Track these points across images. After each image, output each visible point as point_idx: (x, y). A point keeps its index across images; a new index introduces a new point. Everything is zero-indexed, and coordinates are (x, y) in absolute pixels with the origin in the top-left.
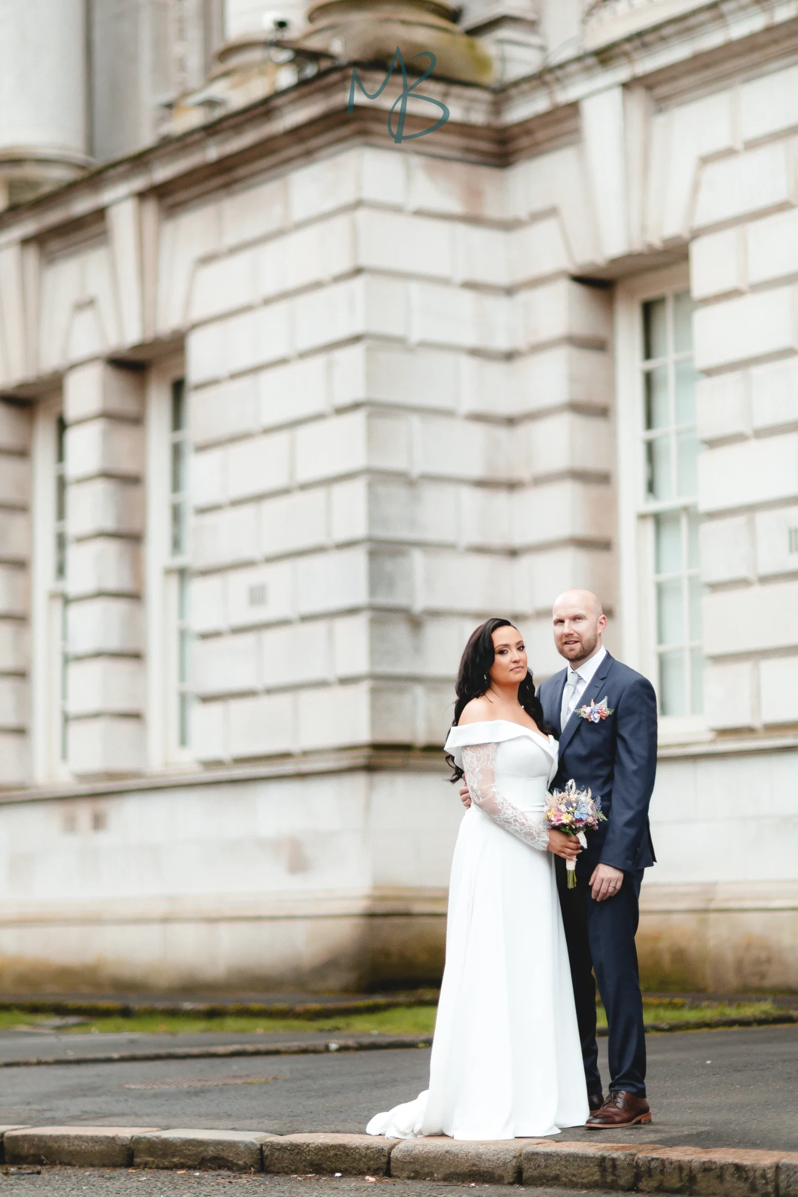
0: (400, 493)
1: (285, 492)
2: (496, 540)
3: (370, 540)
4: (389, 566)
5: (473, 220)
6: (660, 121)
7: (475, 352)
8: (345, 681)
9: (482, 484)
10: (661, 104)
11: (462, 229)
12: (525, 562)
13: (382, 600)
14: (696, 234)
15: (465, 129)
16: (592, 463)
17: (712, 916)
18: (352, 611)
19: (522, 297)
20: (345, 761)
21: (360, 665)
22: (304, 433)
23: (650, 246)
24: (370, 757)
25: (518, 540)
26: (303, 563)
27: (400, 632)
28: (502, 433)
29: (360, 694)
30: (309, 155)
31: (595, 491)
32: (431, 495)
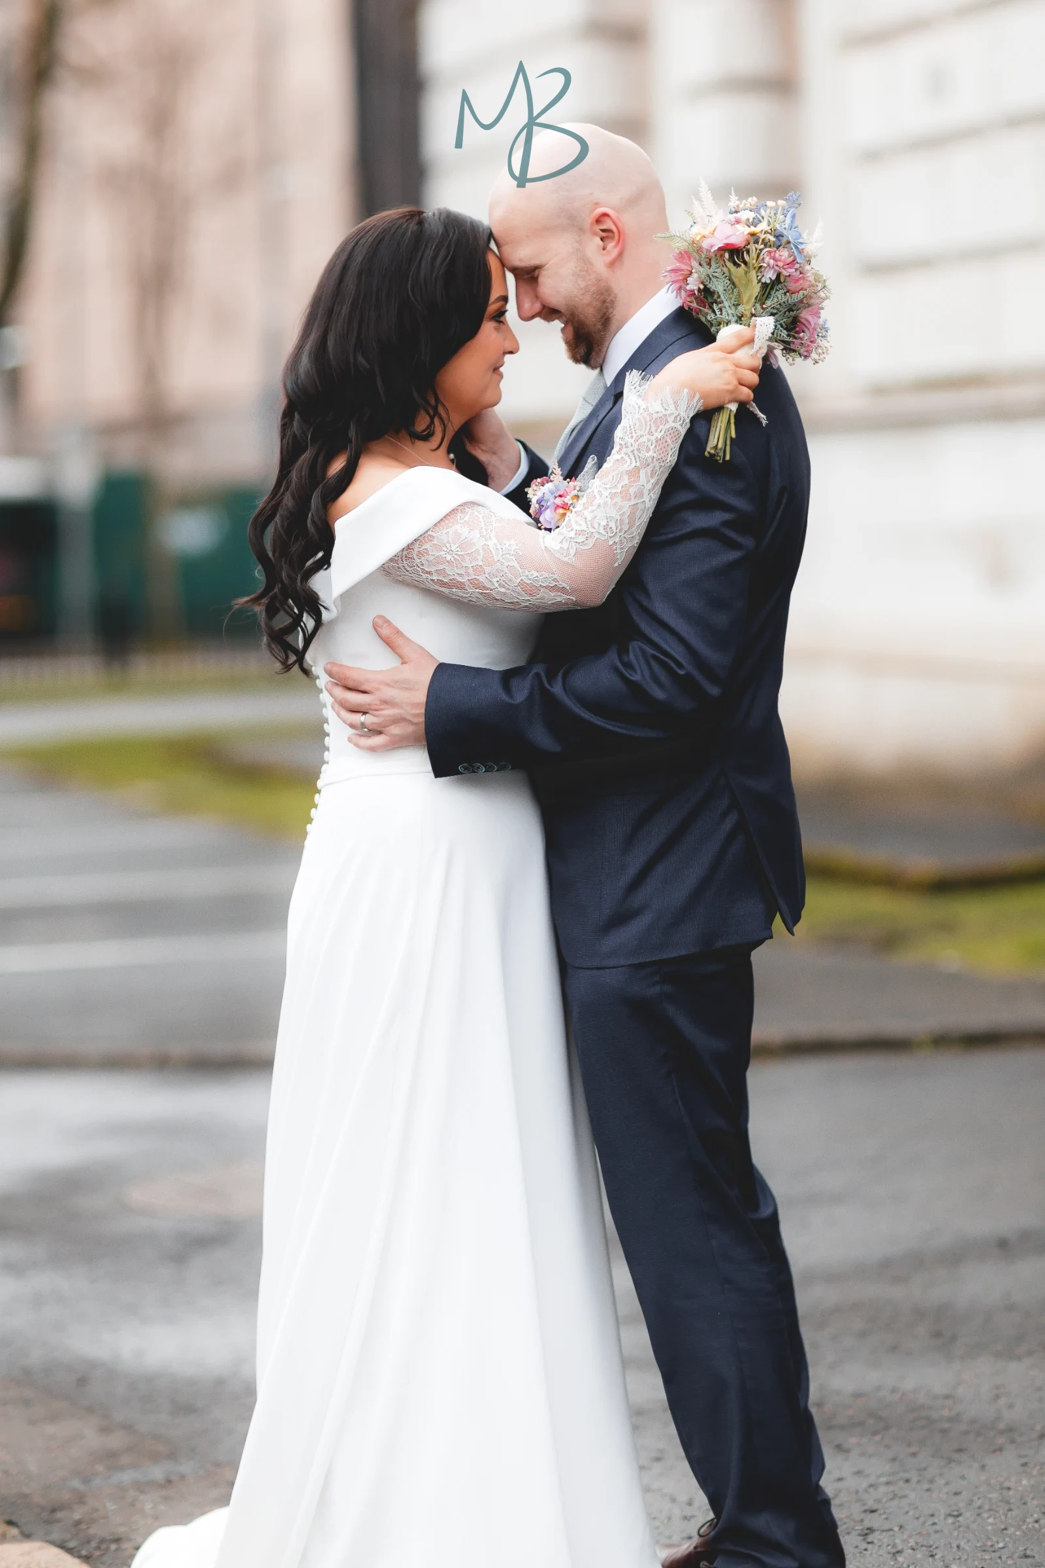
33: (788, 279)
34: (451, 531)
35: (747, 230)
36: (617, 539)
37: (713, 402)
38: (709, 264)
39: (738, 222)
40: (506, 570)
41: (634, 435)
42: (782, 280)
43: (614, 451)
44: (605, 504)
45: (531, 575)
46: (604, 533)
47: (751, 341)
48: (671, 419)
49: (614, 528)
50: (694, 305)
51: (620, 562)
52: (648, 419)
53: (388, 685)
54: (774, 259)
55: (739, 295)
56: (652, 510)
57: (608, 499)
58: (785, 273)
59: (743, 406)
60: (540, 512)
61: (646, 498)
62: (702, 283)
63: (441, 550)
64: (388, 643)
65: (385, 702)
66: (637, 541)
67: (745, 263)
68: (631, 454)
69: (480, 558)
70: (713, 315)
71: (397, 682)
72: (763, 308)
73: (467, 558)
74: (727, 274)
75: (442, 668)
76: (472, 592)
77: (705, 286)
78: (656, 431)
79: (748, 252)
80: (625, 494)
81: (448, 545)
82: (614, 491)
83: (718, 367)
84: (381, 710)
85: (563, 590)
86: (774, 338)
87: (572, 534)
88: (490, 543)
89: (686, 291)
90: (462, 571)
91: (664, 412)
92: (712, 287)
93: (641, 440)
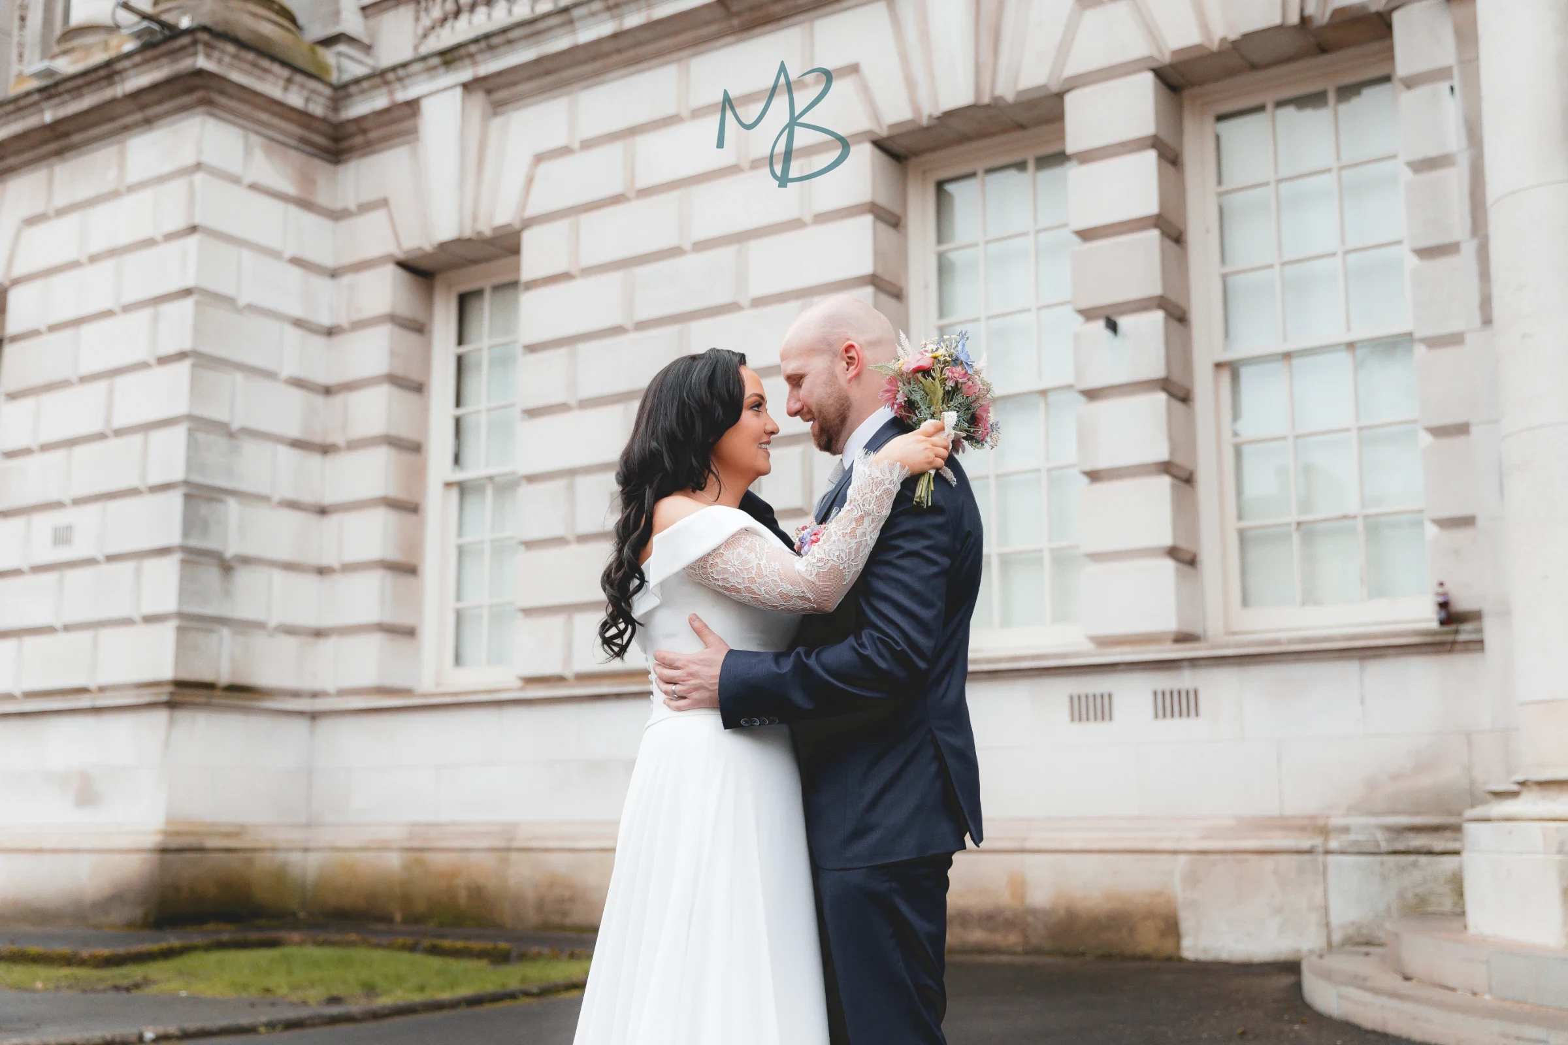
0: (221, 442)
1: (101, 436)
2: (308, 498)
3: (186, 483)
4: (204, 509)
5: (305, 204)
6: (497, 122)
7: (298, 323)
8: (149, 619)
9: (297, 444)
10: (498, 107)
11: (294, 211)
12: (333, 520)
13: (194, 543)
14: (528, 223)
15: (302, 117)
16: (406, 432)
17: (514, 856)
18: (164, 551)
19: (346, 280)
20: (146, 697)
21: (170, 603)
22: (121, 381)
23: (479, 233)
24: (172, 694)
25: (328, 499)
26: (113, 506)
27: (211, 575)
28: (319, 400)
29: (167, 633)
30: (148, 122)
31: (409, 458)
32: (251, 449)
33: (963, 386)
34: (736, 552)
35: (931, 355)
36: (846, 566)
37: (917, 469)
38: (909, 383)
39: (926, 351)
40: (770, 582)
41: (861, 493)
42: (959, 387)
43: (846, 504)
44: (839, 540)
45: (787, 588)
46: (838, 561)
47: (942, 429)
48: (887, 482)
49: (844, 558)
50: (904, 413)
51: (847, 581)
52: (871, 482)
53: (694, 663)
54: (953, 373)
55: (931, 400)
56: (873, 545)
57: (841, 538)
58: (960, 380)
59: (938, 470)
60: (801, 547)
61: (868, 538)
62: (906, 397)
63: (727, 564)
64: (698, 632)
65: (692, 675)
66: (860, 567)
67: (933, 379)
68: (857, 506)
69: (754, 572)
70: (916, 418)
71: (701, 660)
72: (948, 407)
73: (745, 572)
74: (922, 387)
75: (731, 652)
76: (745, 596)
77: (908, 398)
78: (876, 490)
79: (933, 370)
80: (853, 534)
81: (732, 561)
82: (845, 531)
83: (921, 446)
84: (688, 680)
85: (808, 600)
86: (957, 426)
87: (815, 561)
88: (762, 563)
89: (897, 404)
90: (740, 580)
91: (882, 477)
92: (912, 398)
93: (865, 497)
